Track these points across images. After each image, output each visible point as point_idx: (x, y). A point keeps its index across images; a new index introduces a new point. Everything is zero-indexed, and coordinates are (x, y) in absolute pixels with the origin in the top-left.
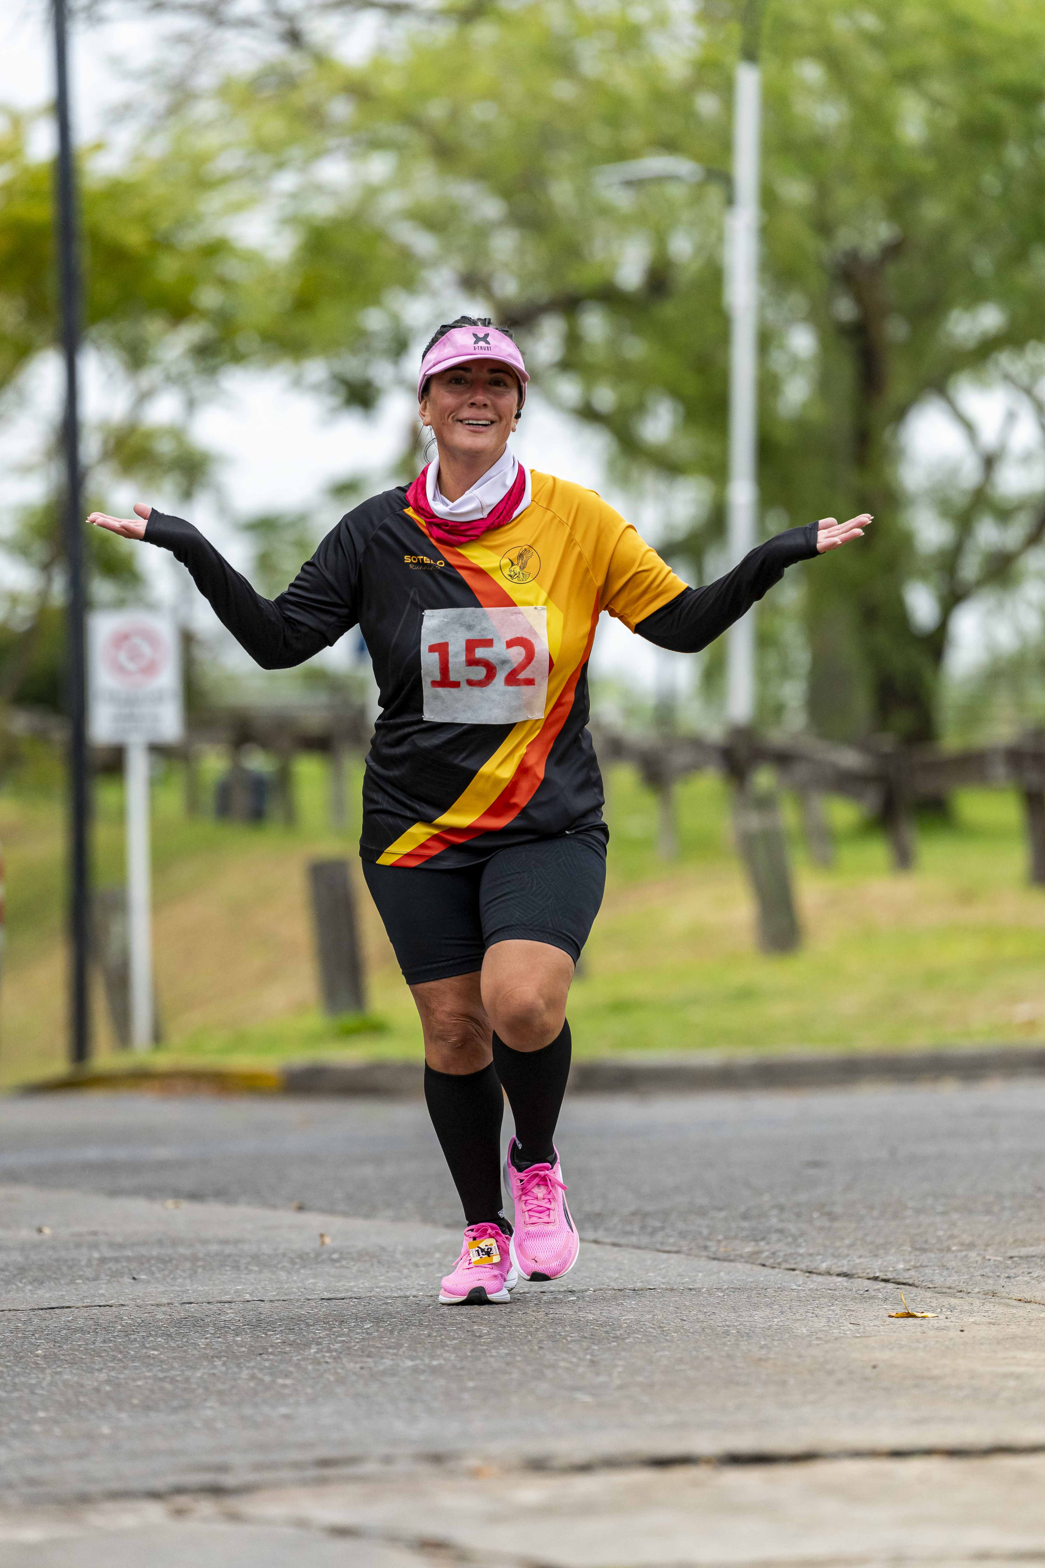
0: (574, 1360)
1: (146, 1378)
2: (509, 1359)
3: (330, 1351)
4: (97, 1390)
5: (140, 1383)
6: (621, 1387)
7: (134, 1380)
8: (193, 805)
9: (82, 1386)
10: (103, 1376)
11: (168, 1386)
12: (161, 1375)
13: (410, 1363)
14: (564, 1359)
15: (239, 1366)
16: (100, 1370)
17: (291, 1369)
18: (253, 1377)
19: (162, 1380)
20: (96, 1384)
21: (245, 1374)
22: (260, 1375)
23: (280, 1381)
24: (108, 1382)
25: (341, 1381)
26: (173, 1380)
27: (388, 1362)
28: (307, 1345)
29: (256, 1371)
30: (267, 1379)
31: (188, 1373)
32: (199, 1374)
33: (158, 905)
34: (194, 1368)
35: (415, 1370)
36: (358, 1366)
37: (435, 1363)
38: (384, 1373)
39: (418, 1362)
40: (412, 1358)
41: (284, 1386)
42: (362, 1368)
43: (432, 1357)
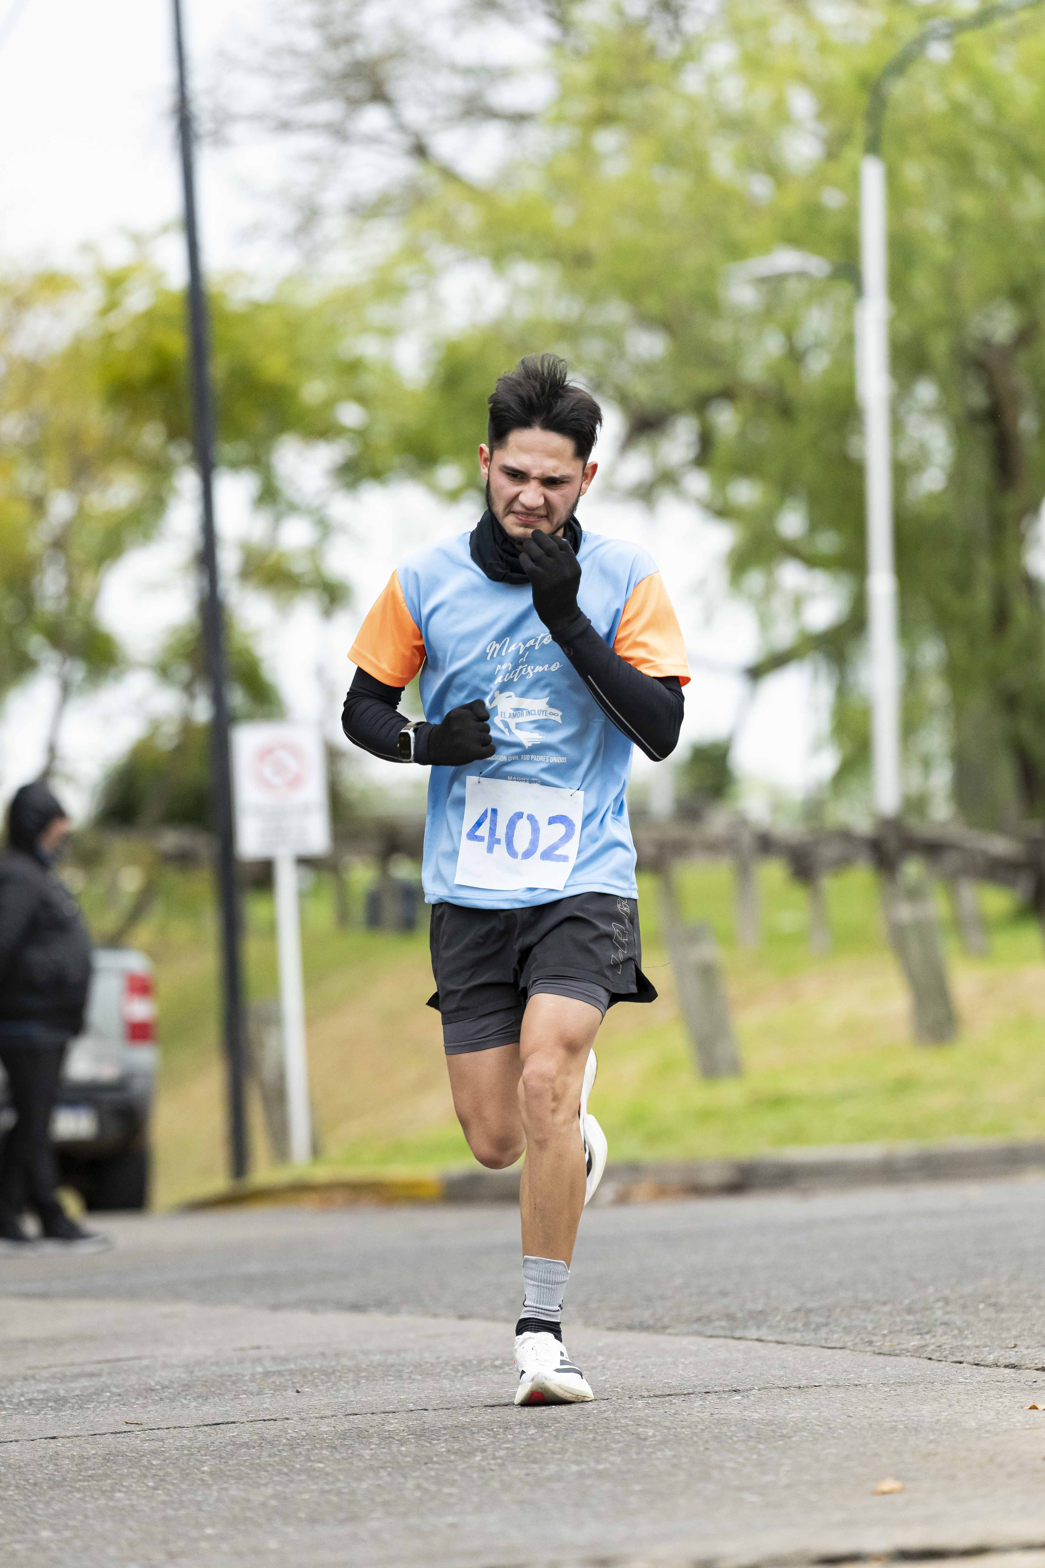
0: (741, 1460)
1: (313, 1491)
2: (675, 1461)
3: (494, 1458)
4: (264, 1504)
5: (306, 1496)
6: (788, 1486)
7: (300, 1493)
8: (343, 917)
9: (248, 1501)
10: (269, 1491)
11: (334, 1499)
12: (327, 1487)
13: (574, 1468)
14: (730, 1460)
15: (404, 1476)
16: (266, 1485)
17: (457, 1477)
18: (418, 1487)
19: (328, 1492)
20: (262, 1499)
21: (410, 1484)
22: (425, 1485)
23: (446, 1490)
24: (274, 1496)
25: (507, 1487)
26: (339, 1493)
27: (552, 1468)
28: (471, 1453)
29: (421, 1481)
30: (433, 1488)
31: (355, 1485)
32: (364, 1486)
33: (311, 1019)
34: (359, 1479)
35: (581, 1475)
36: (524, 1472)
37: (601, 1467)
38: (549, 1479)
39: (584, 1467)
40: (578, 1463)
41: (450, 1495)
42: (527, 1475)
43: (598, 1462)
